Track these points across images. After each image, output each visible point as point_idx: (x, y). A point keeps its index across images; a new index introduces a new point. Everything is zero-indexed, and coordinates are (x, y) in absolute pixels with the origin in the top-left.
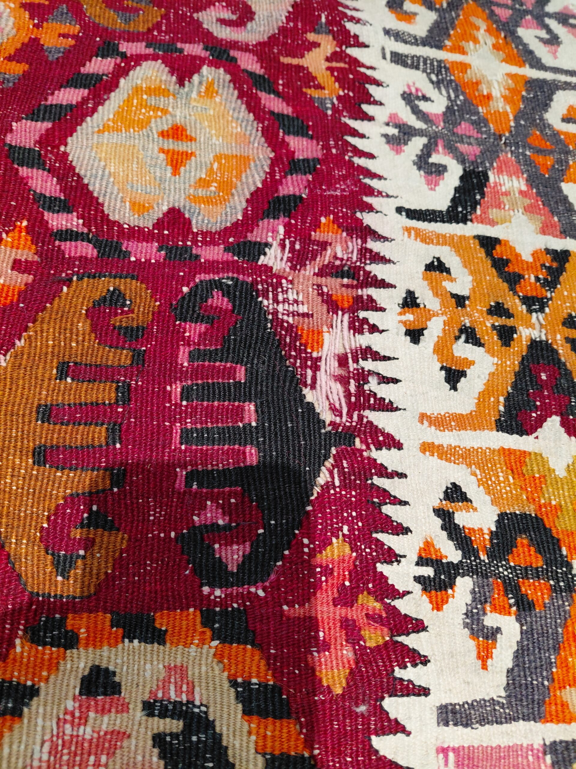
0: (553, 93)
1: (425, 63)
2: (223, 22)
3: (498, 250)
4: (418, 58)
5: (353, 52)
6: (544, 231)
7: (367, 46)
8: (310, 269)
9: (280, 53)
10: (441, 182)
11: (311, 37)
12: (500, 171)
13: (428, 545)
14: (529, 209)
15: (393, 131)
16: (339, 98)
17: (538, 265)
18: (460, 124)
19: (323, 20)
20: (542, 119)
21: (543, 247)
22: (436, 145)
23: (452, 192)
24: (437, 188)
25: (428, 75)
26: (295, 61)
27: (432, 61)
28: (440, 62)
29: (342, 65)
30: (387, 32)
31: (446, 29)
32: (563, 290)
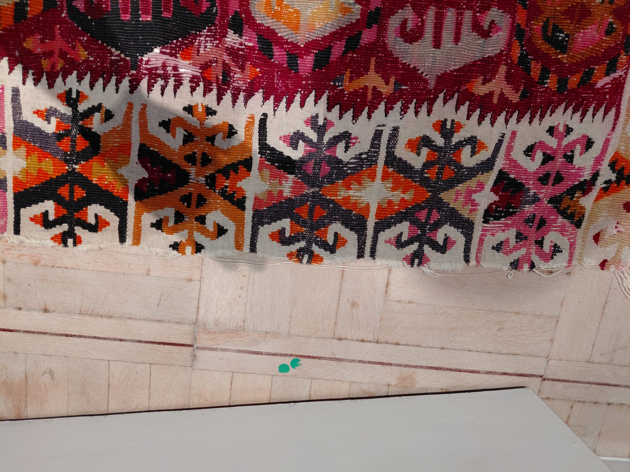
0: (356, 232)
1: (375, 152)
2: (405, 22)
3: (242, 169)
4: (379, 148)
5: (382, 107)
6: (256, 199)
7: (386, 116)
8: (227, 58)
9: (378, 57)
10: (286, 144)
11: (392, 80)
12: (295, 182)
13: (86, 97)
14: (270, 193)
15: (321, 122)
16: (343, 91)
17: (235, 190)
18: (328, 166)
19: (403, 87)
20: (336, 220)
21: (247, 196)
22: (311, 147)
23: (280, 150)
24: (282, 141)
25: (366, 153)
26: (372, 66)
27: (376, 157)
28: (376, 162)
29: (370, 97)
30: (396, 129)
31: (405, 172)
32: (220, 200)
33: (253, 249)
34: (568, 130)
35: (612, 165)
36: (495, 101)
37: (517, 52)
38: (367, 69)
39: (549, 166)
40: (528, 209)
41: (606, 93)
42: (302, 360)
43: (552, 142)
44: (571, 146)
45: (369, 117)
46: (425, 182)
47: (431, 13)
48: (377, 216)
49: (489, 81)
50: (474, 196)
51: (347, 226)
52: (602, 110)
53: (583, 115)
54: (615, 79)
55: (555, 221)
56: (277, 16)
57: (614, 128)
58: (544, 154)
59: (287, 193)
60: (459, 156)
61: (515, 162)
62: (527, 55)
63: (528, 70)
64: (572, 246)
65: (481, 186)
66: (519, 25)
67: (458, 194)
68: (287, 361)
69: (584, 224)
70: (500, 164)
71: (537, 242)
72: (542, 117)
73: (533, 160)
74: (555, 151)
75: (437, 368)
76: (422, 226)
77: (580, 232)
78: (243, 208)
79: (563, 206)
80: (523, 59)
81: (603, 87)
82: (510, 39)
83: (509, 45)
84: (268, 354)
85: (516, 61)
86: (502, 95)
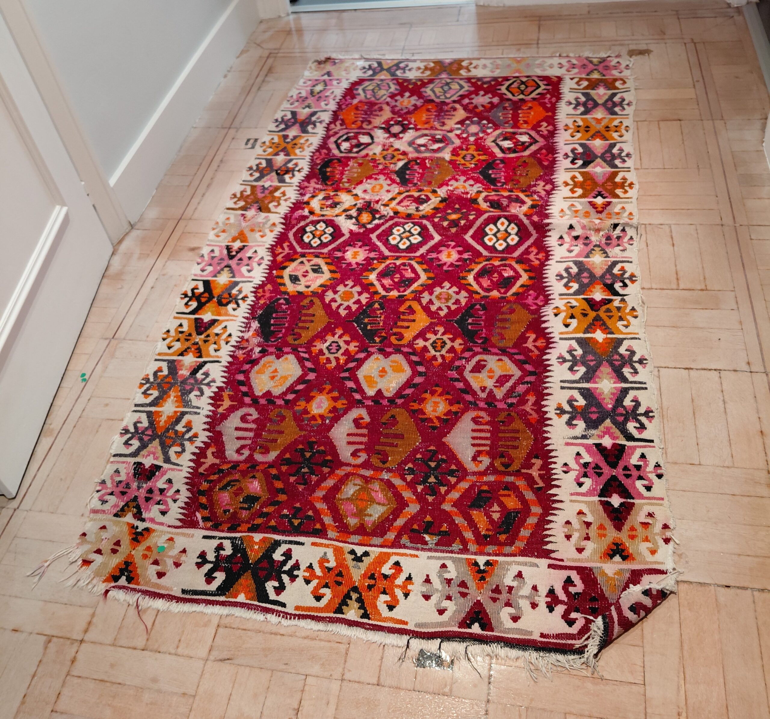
0: (150, 403)
1: (190, 407)
2: (251, 415)
3: (198, 354)
4: (192, 408)
5: (213, 409)
6: (182, 360)
7: (207, 410)
8: (249, 348)
10: (205, 371)
11: (224, 412)
12: (185, 375)
13: (244, 303)
14: (183, 365)
15: (212, 384)
16: (224, 392)
17: (188, 352)
18: (189, 388)
19: (218, 415)
20: (160, 393)
21: (184, 357)
22: (201, 381)
23: (203, 369)
24: (207, 369)
25: (191, 403)
26: (233, 403)
27: (188, 408)
28: (185, 408)
29: (218, 403)
30: (199, 414)
31: (176, 421)
32: (185, 347)
33: (156, 360)
34: (175, 501)
35: (147, 530)
36: (202, 460)
37: (225, 467)
38: (232, 401)
39: (157, 492)
40: (135, 485)
41: (191, 518)
42: (84, 383)
43: (171, 493)
44: (166, 503)
45: (209, 404)
46: (167, 430)
47: (253, 426)
48: (156, 412)
49: (213, 455)
50: (152, 456)
51: (155, 399)
52: (183, 517)
53: (182, 508)
54: (198, 522)
55: (123, 501)
56: (264, 365)
57: (169, 526)
58: (165, 489)
59: (181, 372)
60: (177, 445)
61: (165, 474)
62: (223, 473)
63: (215, 474)
64: (104, 512)
65: (156, 458)
66: (239, 466)
67: (156, 448)
68: (86, 377)
69: (115, 518)
70: (166, 466)
71: (113, 492)
72: (187, 484)
73: (164, 483)
74: (165, 495)
75: (50, 448)
76: (143, 433)
77: (111, 517)
78: (179, 355)
79: (130, 504)
80: (222, 471)
81: (195, 516)
82: (232, 462)
83: (230, 462)
84: (94, 368)
85: (221, 468)
86: (204, 463)
